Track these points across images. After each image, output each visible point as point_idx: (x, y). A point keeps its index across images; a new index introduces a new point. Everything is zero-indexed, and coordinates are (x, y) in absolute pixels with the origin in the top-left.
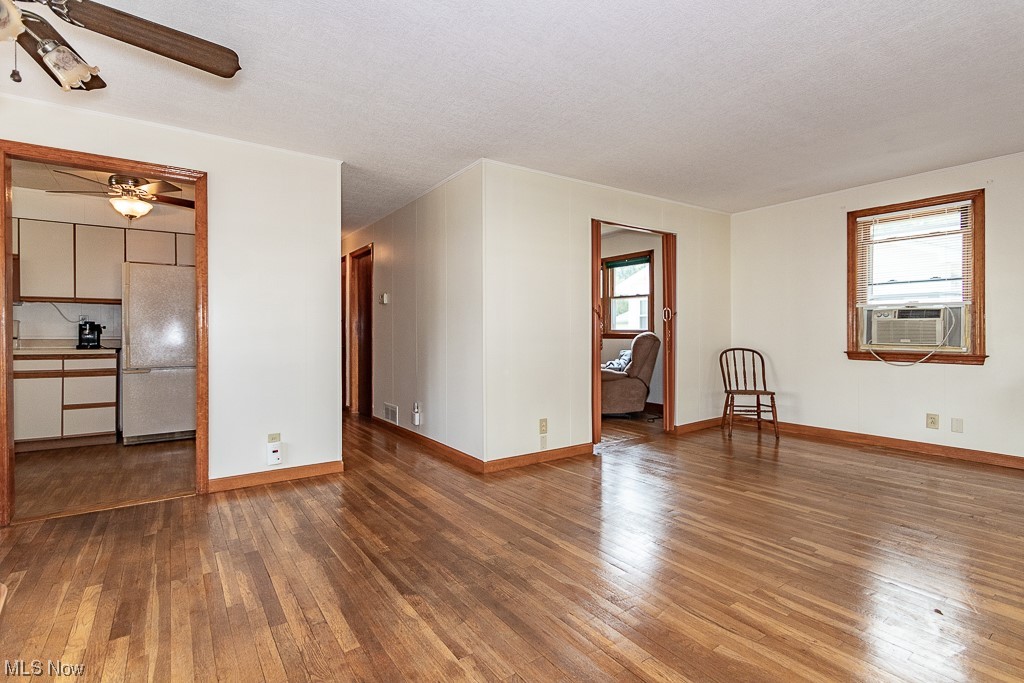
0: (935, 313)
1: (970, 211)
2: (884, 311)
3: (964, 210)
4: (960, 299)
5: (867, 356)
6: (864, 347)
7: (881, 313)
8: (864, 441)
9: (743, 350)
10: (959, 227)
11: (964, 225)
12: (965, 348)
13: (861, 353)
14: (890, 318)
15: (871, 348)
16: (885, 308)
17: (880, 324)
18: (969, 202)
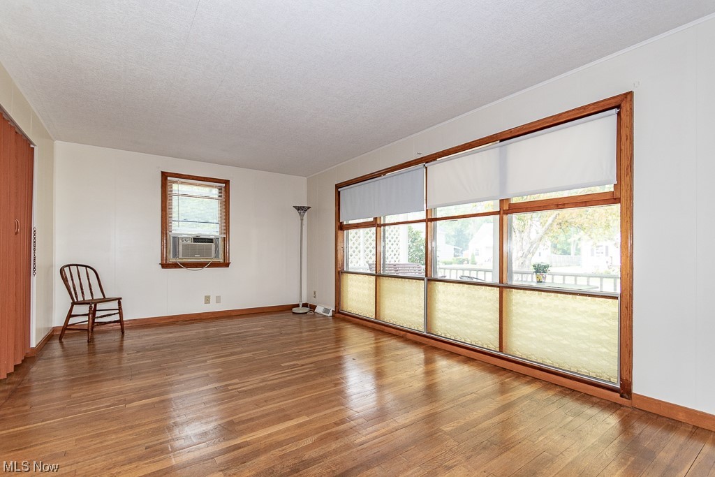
0: (210, 241)
1: (223, 189)
2: (187, 238)
3: (220, 188)
4: (218, 234)
5: (175, 266)
6: (172, 260)
7: (185, 239)
8: (171, 320)
9: (77, 265)
10: (217, 197)
11: (220, 196)
12: (221, 260)
13: (169, 264)
14: (189, 242)
15: (178, 261)
16: (186, 236)
17: (183, 245)
18: (224, 185)
